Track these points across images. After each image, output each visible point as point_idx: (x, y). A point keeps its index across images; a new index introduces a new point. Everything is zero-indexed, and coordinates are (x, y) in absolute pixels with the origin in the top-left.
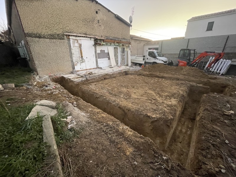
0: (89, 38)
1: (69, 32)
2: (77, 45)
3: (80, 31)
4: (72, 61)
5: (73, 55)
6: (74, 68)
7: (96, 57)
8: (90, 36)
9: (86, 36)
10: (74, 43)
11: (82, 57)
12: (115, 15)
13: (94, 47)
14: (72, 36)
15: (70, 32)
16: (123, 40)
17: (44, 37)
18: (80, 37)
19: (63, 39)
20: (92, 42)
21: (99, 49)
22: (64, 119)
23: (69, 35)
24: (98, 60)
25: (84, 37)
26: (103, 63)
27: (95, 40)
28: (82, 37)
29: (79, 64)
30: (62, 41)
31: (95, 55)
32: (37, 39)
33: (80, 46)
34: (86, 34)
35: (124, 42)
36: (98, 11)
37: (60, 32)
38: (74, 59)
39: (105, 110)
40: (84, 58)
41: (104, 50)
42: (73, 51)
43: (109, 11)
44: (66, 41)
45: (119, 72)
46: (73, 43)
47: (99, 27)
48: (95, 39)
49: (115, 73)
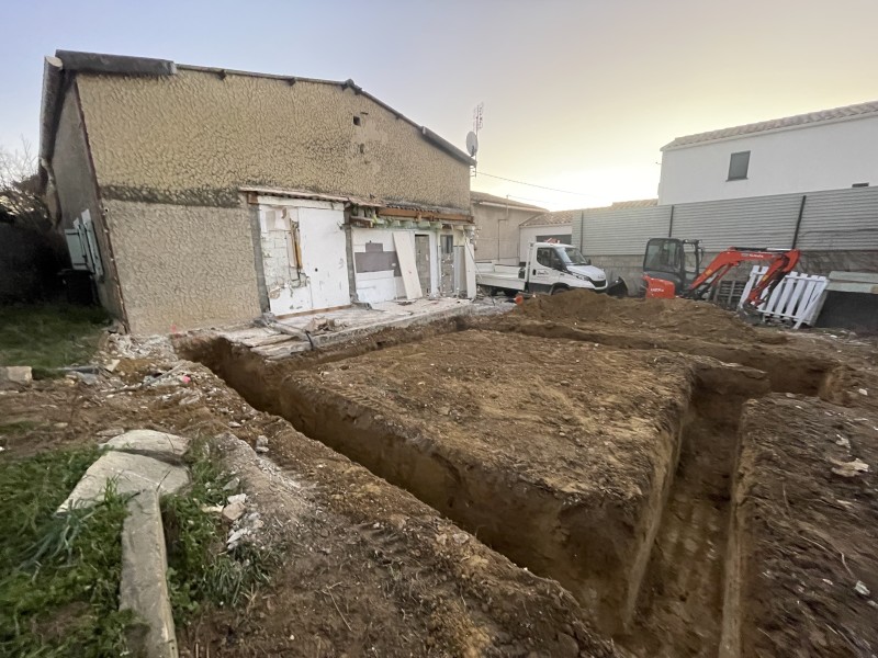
0: (327, 205)
1: (255, 184)
2: (281, 224)
3: (297, 179)
4: (262, 283)
5: (267, 261)
6: (266, 307)
7: (351, 267)
8: (332, 194)
9: (316, 195)
10: (272, 218)
11: (299, 267)
12: (420, 129)
13: (343, 234)
14: (266, 194)
15: (260, 184)
16: (448, 211)
17: (167, 200)
18: (296, 197)
19: (234, 205)
20: (338, 216)
21: (361, 240)
22: (214, 509)
23: (256, 194)
24: (358, 276)
25: (310, 198)
26: (374, 287)
27: (346, 210)
28: (304, 198)
29: (285, 294)
30: (230, 211)
31: (345, 260)
32: (141, 206)
33: (295, 227)
34: (318, 191)
35: (452, 215)
36: (359, 116)
37: (224, 182)
38: (270, 274)
39: (377, 468)
40: (305, 269)
41: (381, 245)
42: (267, 247)
43: (398, 116)
44: (243, 211)
45: (434, 319)
46: (268, 219)
47: (364, 166)
48: (348, 205)
49: (419, 323)
